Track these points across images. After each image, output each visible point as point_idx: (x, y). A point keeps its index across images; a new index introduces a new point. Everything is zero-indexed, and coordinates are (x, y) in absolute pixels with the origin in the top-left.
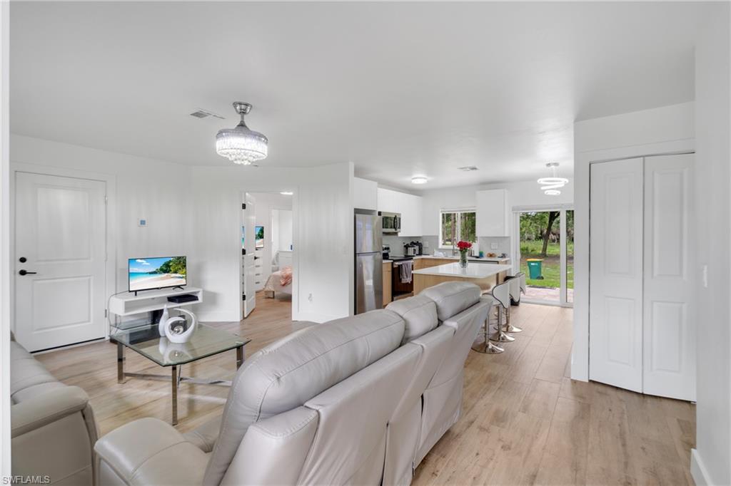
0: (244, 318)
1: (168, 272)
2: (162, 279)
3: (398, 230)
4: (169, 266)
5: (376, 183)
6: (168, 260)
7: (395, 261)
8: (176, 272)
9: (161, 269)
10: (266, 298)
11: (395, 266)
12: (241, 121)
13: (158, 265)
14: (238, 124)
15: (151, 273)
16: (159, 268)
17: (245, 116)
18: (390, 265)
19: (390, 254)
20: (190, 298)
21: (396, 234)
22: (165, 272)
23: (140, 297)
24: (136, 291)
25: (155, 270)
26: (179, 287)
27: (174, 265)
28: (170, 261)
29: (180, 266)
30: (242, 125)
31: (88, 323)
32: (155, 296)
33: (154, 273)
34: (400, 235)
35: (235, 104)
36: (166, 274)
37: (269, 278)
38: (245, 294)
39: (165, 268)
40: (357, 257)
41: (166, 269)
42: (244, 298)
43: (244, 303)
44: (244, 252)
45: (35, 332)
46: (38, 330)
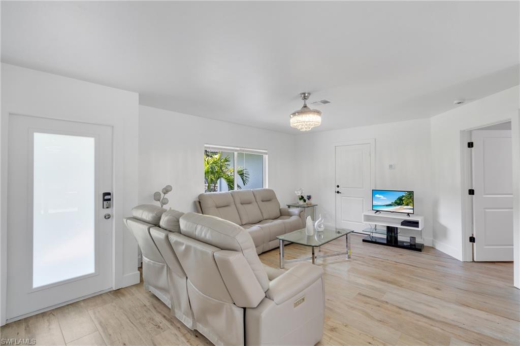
0: (474, 261)
1: (401, 205)
4: (402, 200)
6: (401, 194)
8: (407, 205)
9: (396, 202)
12: (305, 104)
13: (394, 198)
14: (302, 106)
16: (394, 201)
17: (307, 101)
20: (415, 224)
22: (399, 204)
23: (379, 215)
24: (377, 211)
25: (391, 203)
26: (409, 214)
27: (406, 199)
28: (403, 196)
30: (305, 107)
35: (301, 94)
36: (400, 206)
38: (474, 236)
39: (398, 202)
41: (400, 202)
42: (472, 240)
43: (473, 245)
44: (471, 192)
45: (342, 221)
46: (344, 220)
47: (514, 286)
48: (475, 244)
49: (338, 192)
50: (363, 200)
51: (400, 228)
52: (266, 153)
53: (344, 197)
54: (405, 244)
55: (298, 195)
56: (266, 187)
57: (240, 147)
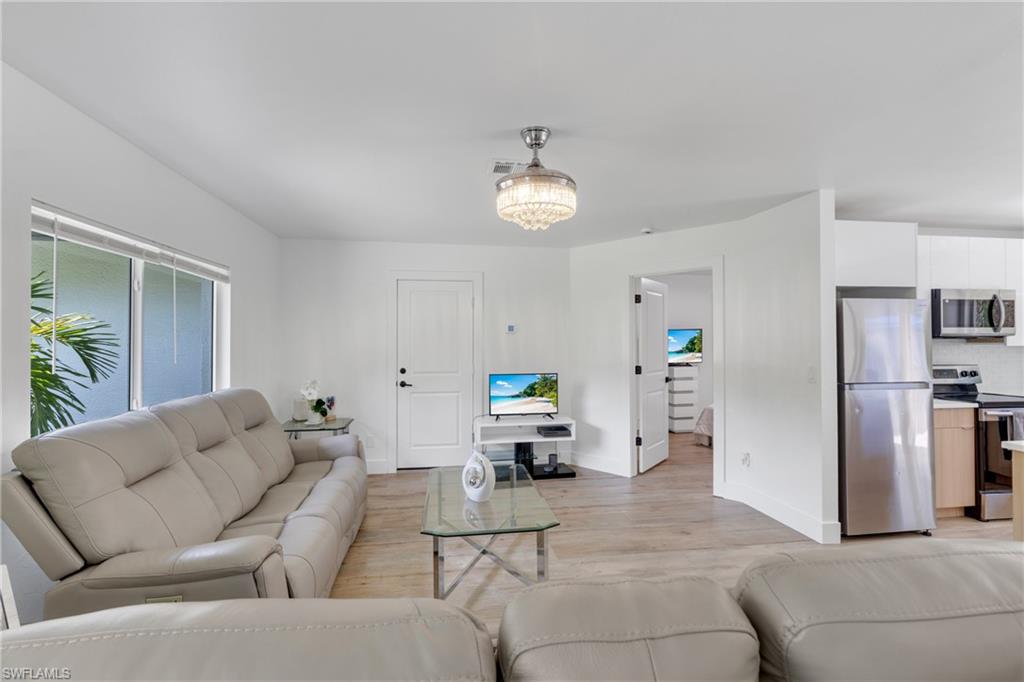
0: (639, 473)
1: (533, 396)
2: (527, 403)
3: (1003, 331)
4: (535, 389)
5: (913, 226)
7: (983, 405)
8: (541, 396)
9: (525, 392)
10: (697, 445)
11: (983, 418)
12: (534, 159)
15: (513, 397)
16: (522, 391)
18: (972, 414)
19: (980, 388)
20: (562, 430)
21: (1001, 339)
22: (529, 395)
23: (502, 424)
24: (498, 416)
25: (517, 393)
26: (549, 415)
27: (546, 386)
28: (536, 383)
29: (546, 389)
30: (536, 165)
31: (455, 447)
32: (521, 424)
33: (518, 396)
34: (1010, 341)
35: (522, 134)
36: (531, 398)
37: (703, 413)
38: (641, 436)
39: (529, 391)
40: (847, 393)
41: (530, 392)
42: (639, 441)
43: (638, 450)
44: (638, 370)
45: (413, 448)
46: (415, 446)
47: (715, 494)
48: (641, 447)
49: (403, 384)
50: (458, 397)
51: (537, 443)
52: (225, 279)
53: (415, 395)
54: (547, 469)
55: (310, 398)
56: (224, 382)
57: (162, 246)
